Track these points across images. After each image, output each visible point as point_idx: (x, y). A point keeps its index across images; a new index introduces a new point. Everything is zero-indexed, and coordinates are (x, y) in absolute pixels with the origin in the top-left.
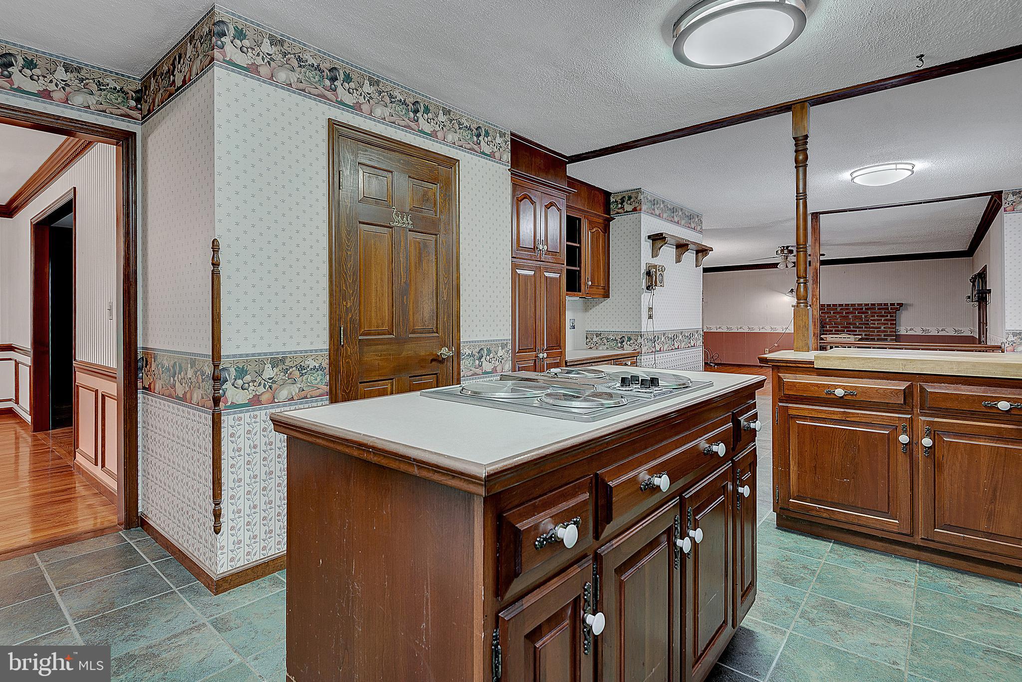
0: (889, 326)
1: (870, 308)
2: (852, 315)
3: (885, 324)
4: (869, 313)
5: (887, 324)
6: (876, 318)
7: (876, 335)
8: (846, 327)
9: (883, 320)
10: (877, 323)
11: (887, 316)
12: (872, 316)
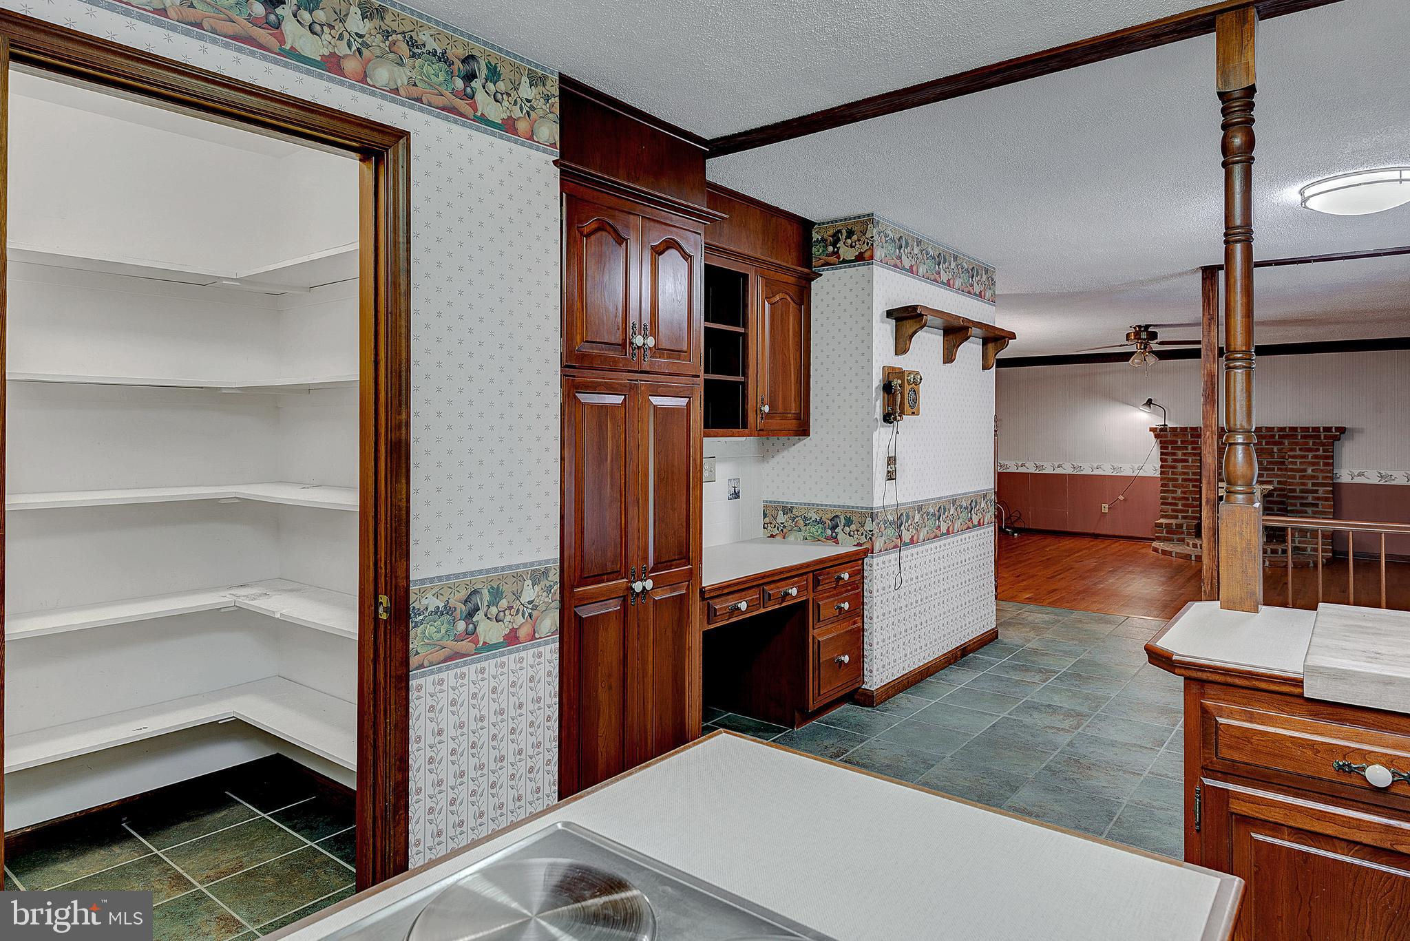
0: (1322, 467)
1: (1287, 435)
3: (1313, 464)
4: (1286, 444)
5: (1318, 464)
6: (1298, 453)
7: (1298, 484)
9: (1310, 457)
10: (1300, 463)
11: (1318, 450)
12: (1291, 450)
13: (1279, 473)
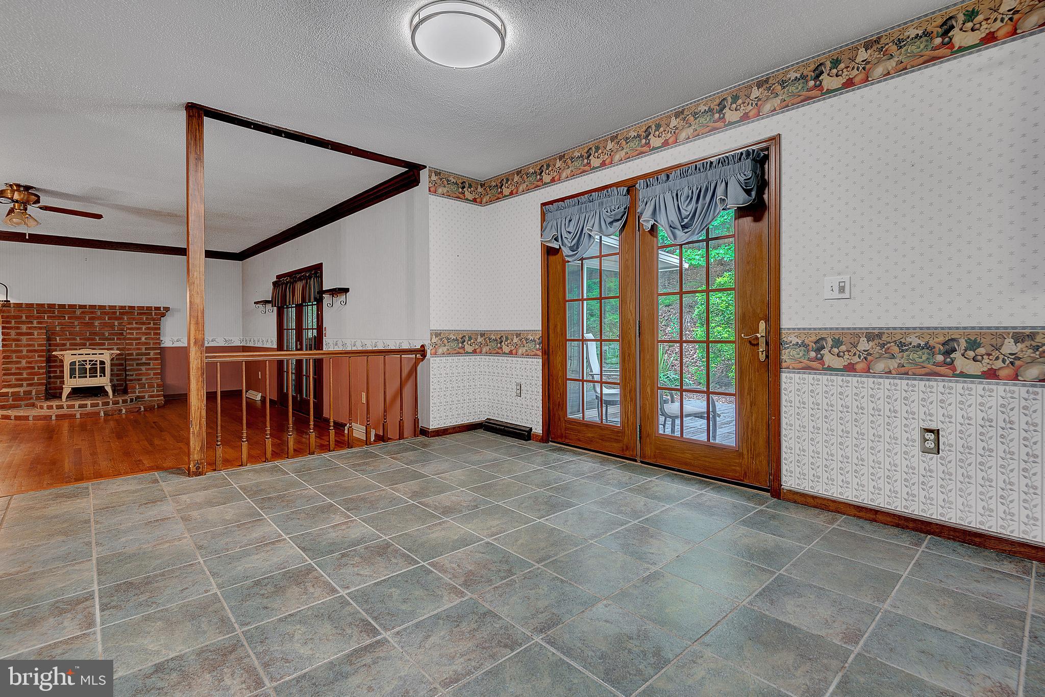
0: (152, 336)
1: (127, 312)
2: (99, 321)
3: (146, 334)
4: (126, 319)
5: (150, 334)
6: (135, 325)
7: (134, 349)
8: (89, 339)
9: (143, 329)
10: (136, 333)
11: (150, 323)
12: (129, 324)
13: (118, 342)
